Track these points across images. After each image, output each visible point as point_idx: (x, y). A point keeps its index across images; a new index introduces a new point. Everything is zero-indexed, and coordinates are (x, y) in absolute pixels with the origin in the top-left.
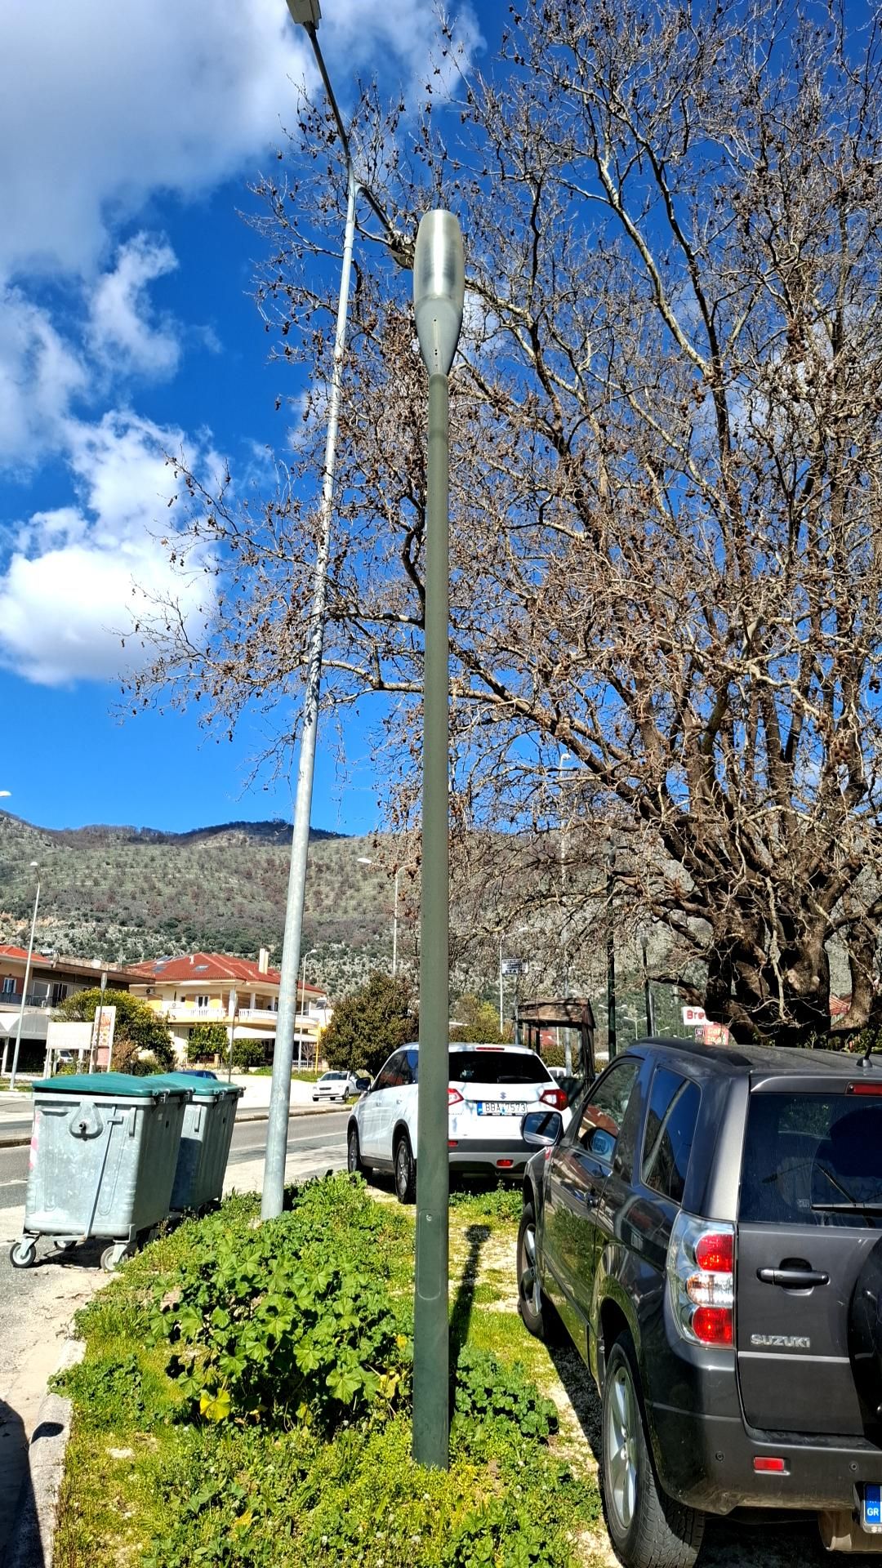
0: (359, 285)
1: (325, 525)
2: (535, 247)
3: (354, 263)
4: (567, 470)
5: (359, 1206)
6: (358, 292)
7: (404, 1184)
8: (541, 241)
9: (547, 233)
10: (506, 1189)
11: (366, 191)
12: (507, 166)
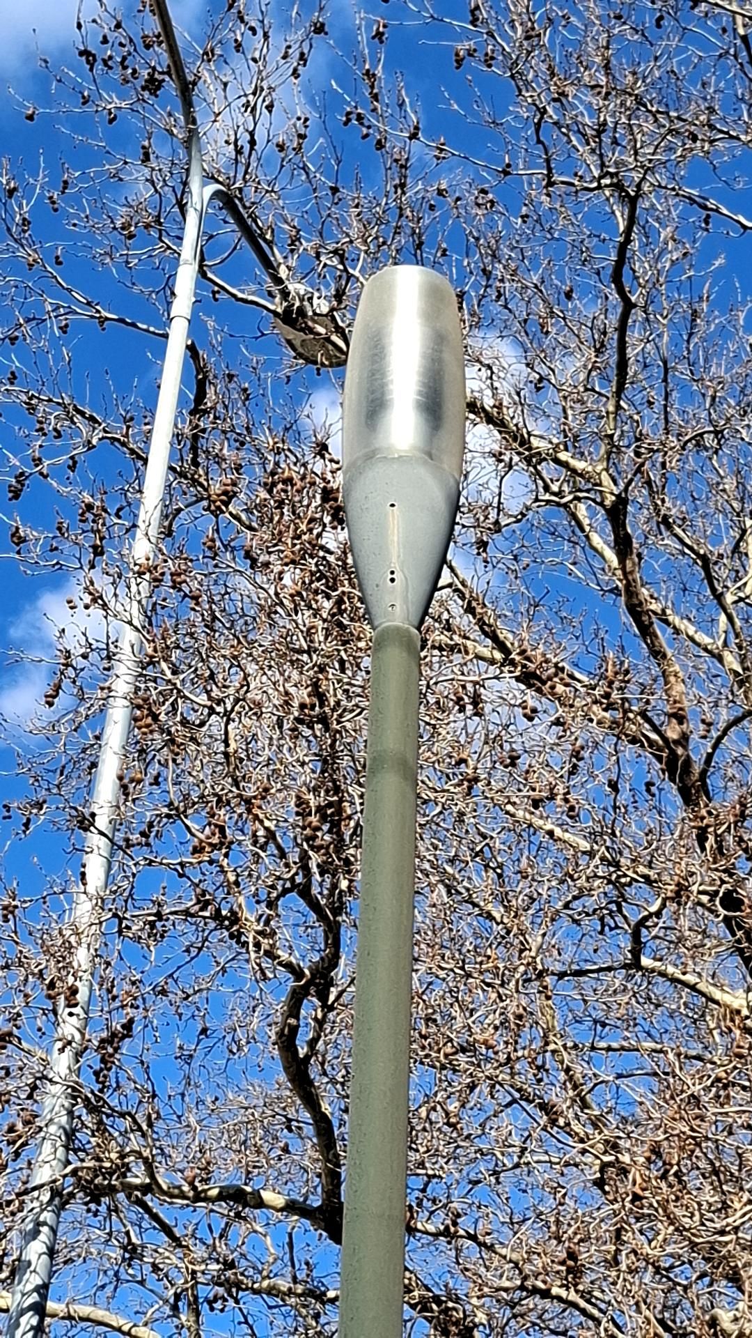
0: (201, 395)
1: (82, 957)
2: (622, 329)
3: (192, 349)
4: (702, 839)
6: (198, 409)
8: (637, 315)
9: (650, 300)
11: (227, 200)
12: (557, 158)
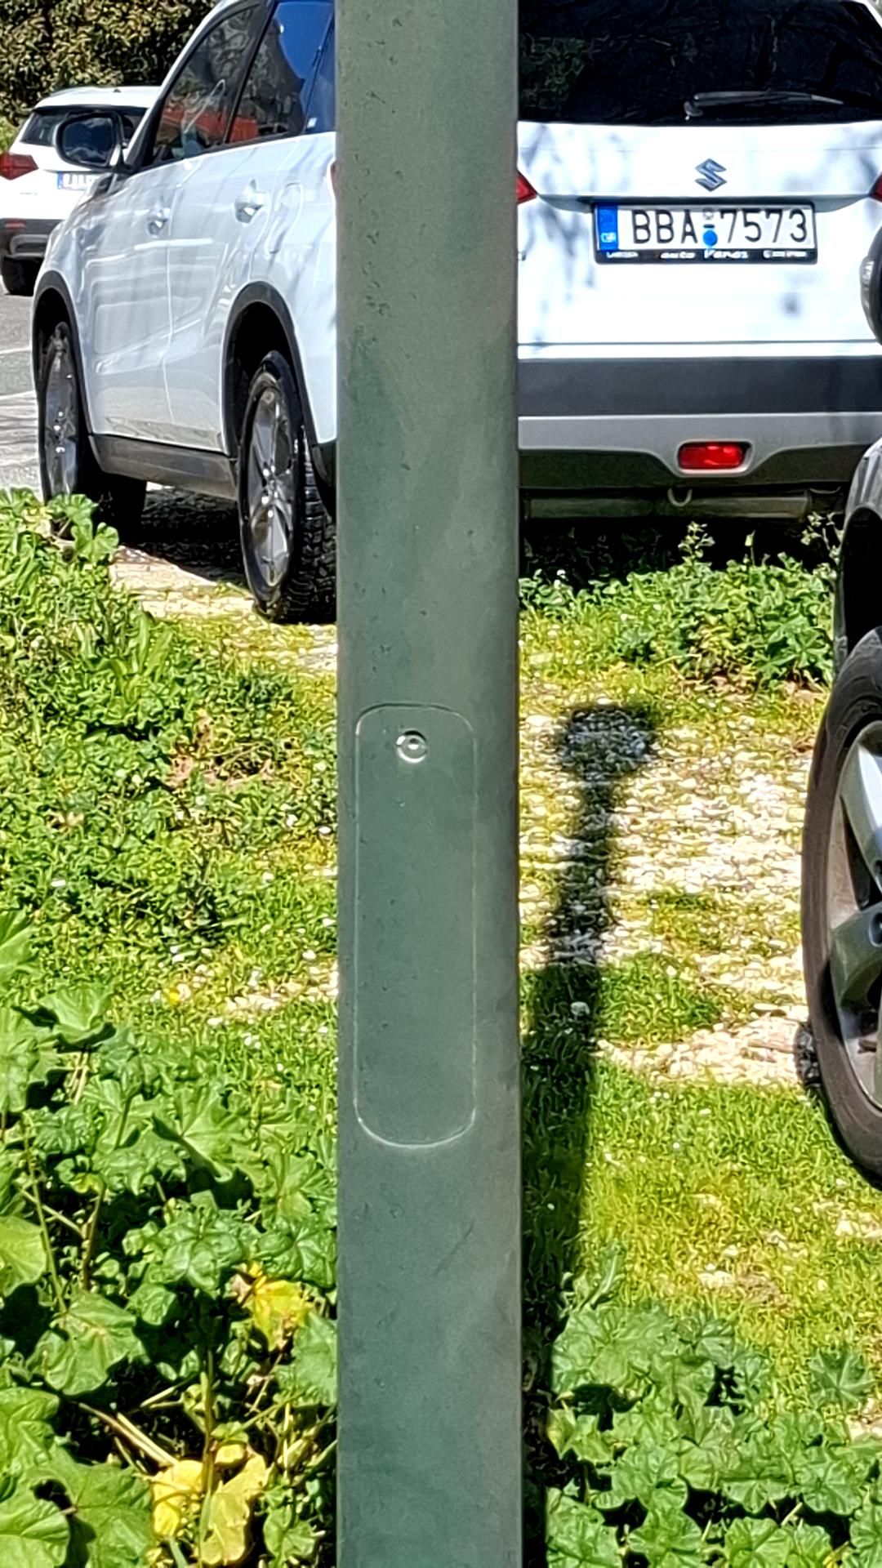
5: (86, 635)
7: (277, 546)
10: (717, 559)
